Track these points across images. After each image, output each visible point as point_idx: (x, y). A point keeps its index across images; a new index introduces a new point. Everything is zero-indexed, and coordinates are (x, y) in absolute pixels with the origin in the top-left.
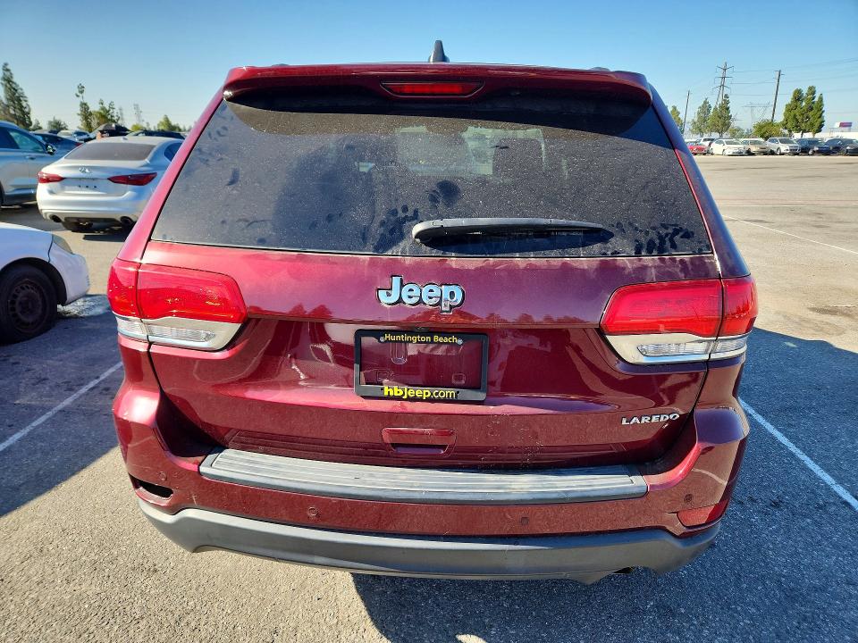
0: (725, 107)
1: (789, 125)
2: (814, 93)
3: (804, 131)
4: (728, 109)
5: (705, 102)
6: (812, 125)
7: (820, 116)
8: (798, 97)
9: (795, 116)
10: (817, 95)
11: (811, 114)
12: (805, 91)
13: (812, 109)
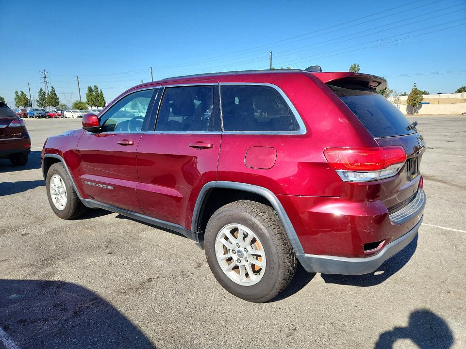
0: (53, 93)
1: (90, 103)
2: (97, 89)
3: (98, 106)
4: (55, 94)
5: (41, 90)
6: (101, 103)
7: (103, 100)
8: (90, 90)
9: (92, 99)
10: (99, 90)
11: (99, 98)
12: (93, 88)
13: (99, 96)
